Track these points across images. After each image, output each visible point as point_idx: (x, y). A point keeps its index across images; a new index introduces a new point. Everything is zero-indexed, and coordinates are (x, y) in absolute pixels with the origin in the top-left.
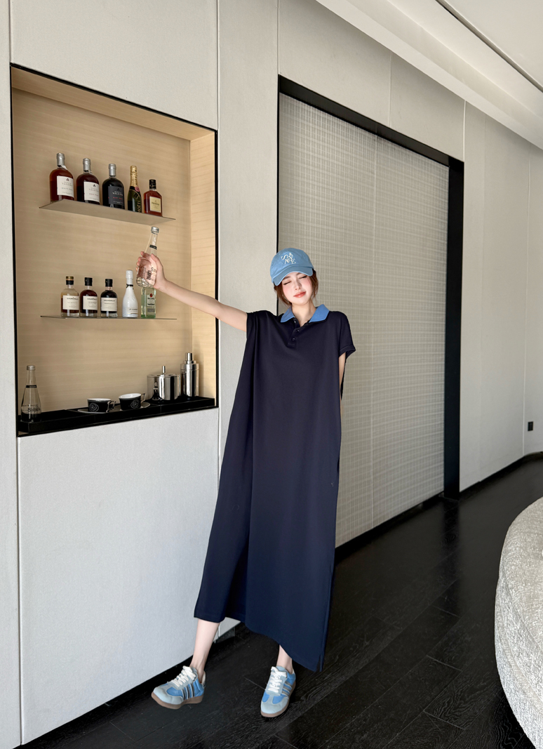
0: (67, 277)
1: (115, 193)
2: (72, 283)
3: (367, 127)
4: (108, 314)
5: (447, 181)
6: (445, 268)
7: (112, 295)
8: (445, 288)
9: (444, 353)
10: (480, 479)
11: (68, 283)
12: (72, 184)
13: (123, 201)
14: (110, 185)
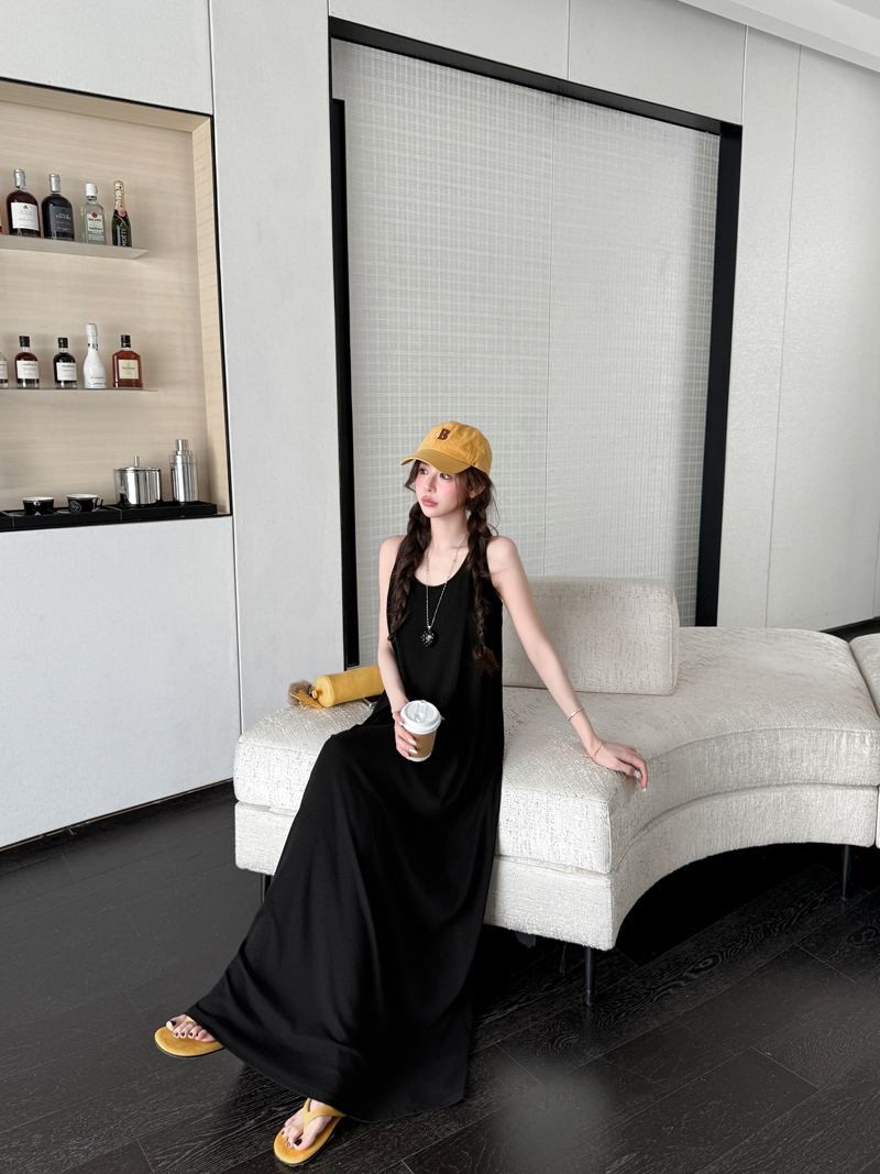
1: (59, 216)
7: (69, 358)
13: (72, 227)
14: (51, 205)
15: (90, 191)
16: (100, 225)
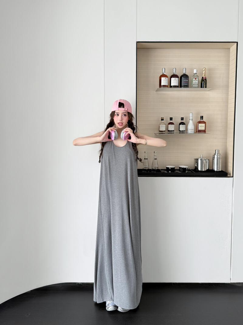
0: (161, 118)
1: (185, 80)
2: (163, 120)
12: (167, 80)
13: (188, 83)
14: (183, 77)
15: (195, 71)
16: (197, 82)
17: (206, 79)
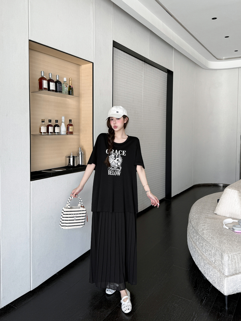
0: (42, 120)
1: (60, 87)
2: (44, 122)
3: (141, 59)
4: (56, 133)
5: (167, 79)
6: (166, 113)
7: (58, 126)
8: (166, 121)
9: (165, 146)
10: (178, 193)
11: (42, 122)
13: (62, 90)
14: (57, 84)
15: (65, 80)
16: (67, 89)
17: (72, 88)
